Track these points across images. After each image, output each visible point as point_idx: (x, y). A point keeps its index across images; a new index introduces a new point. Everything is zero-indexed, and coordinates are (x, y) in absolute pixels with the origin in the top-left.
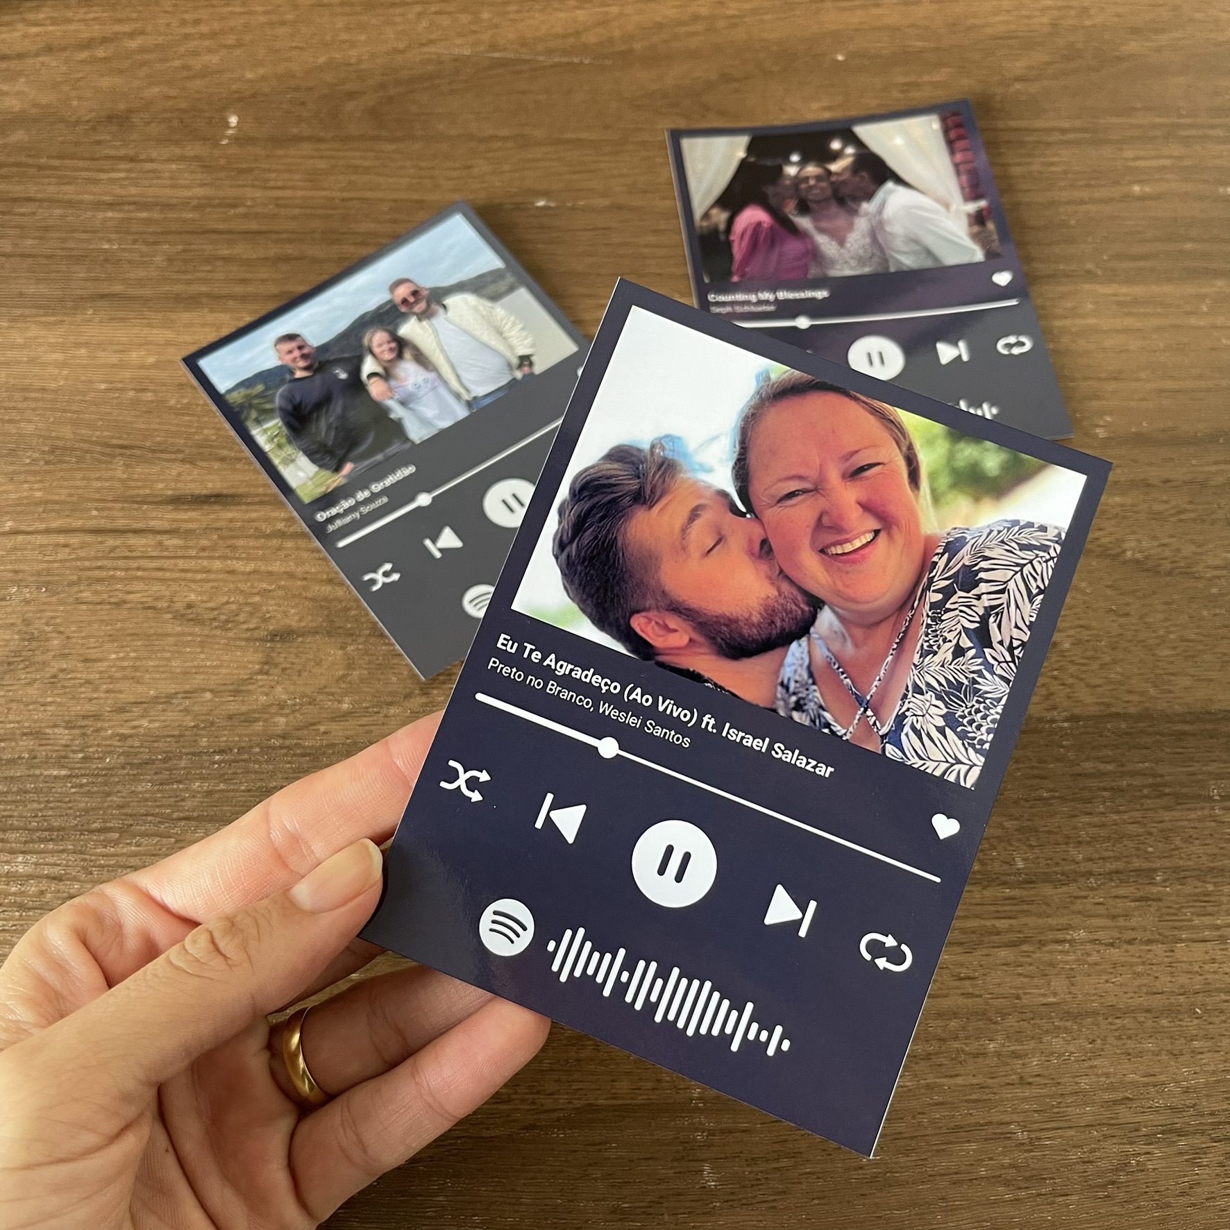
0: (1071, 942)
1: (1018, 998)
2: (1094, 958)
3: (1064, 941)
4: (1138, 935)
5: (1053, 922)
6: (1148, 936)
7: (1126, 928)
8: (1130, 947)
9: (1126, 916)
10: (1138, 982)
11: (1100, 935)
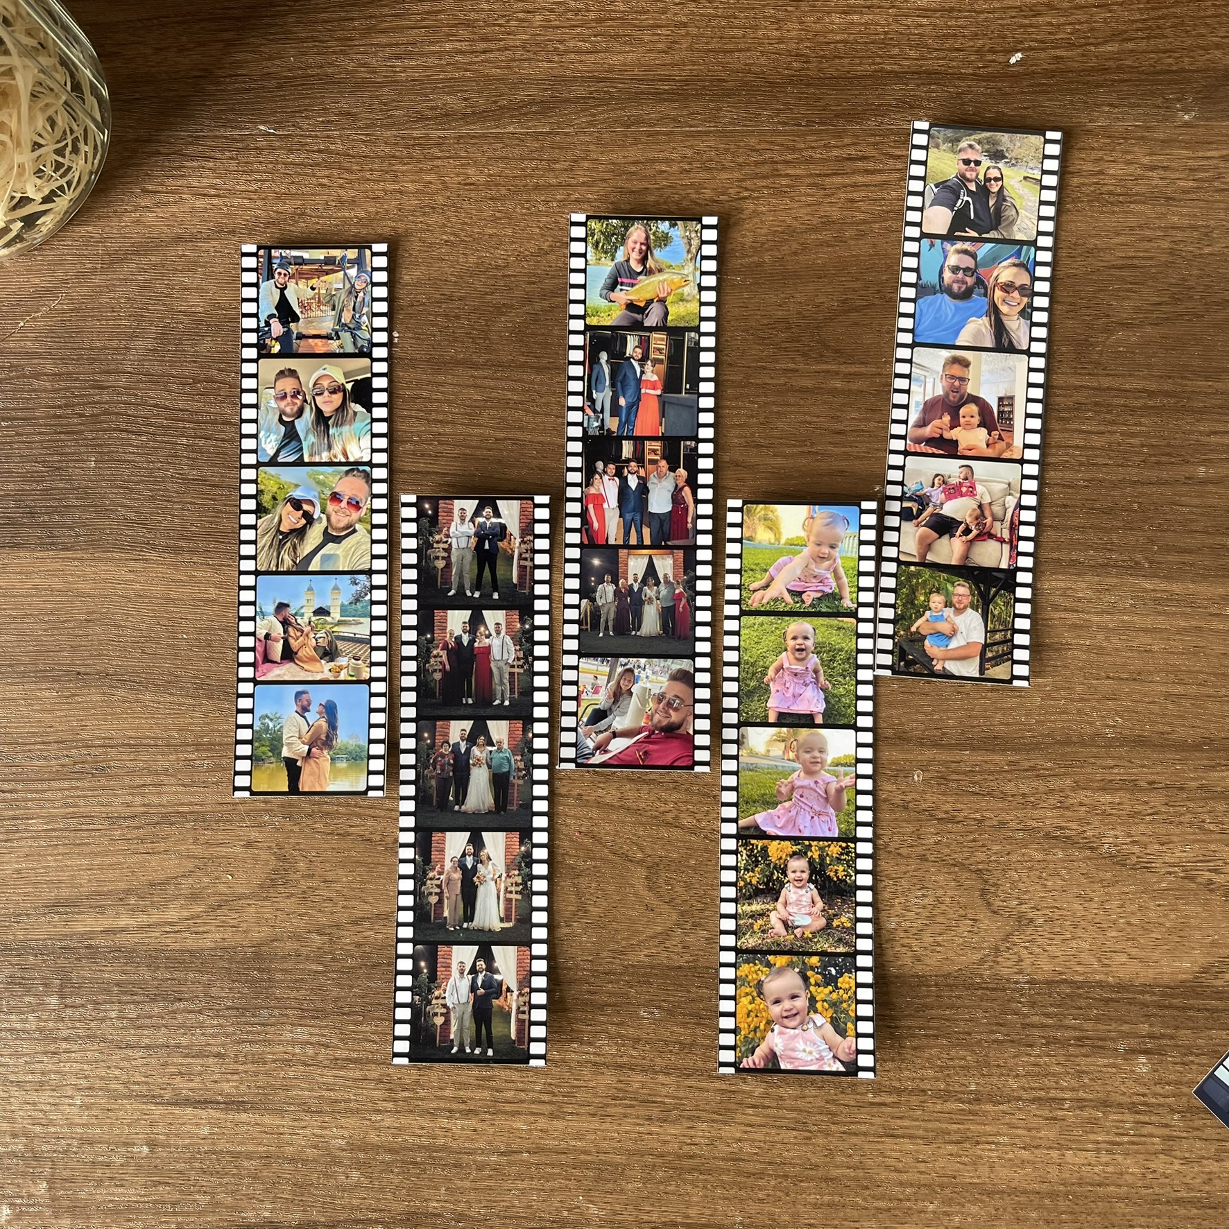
0: (997, 1144)
1: (954, 1178)
2: (1011, 1156)
3: (993, 1143)
4: (1044, 1142)
5: (988, 1129)
6: (1049, 1144)
7: (1035, 1137)
8: (1036, 1151)
9: (1038, 1130)
10: (1036, 1174)
11: (1017, 1141)
